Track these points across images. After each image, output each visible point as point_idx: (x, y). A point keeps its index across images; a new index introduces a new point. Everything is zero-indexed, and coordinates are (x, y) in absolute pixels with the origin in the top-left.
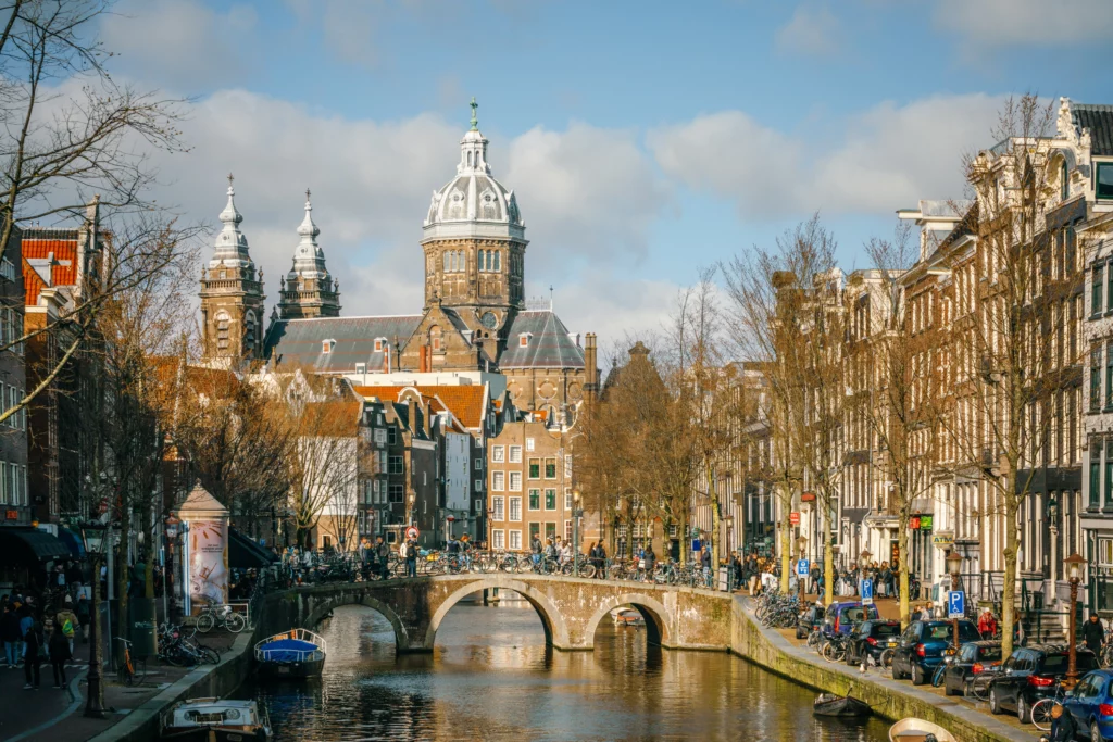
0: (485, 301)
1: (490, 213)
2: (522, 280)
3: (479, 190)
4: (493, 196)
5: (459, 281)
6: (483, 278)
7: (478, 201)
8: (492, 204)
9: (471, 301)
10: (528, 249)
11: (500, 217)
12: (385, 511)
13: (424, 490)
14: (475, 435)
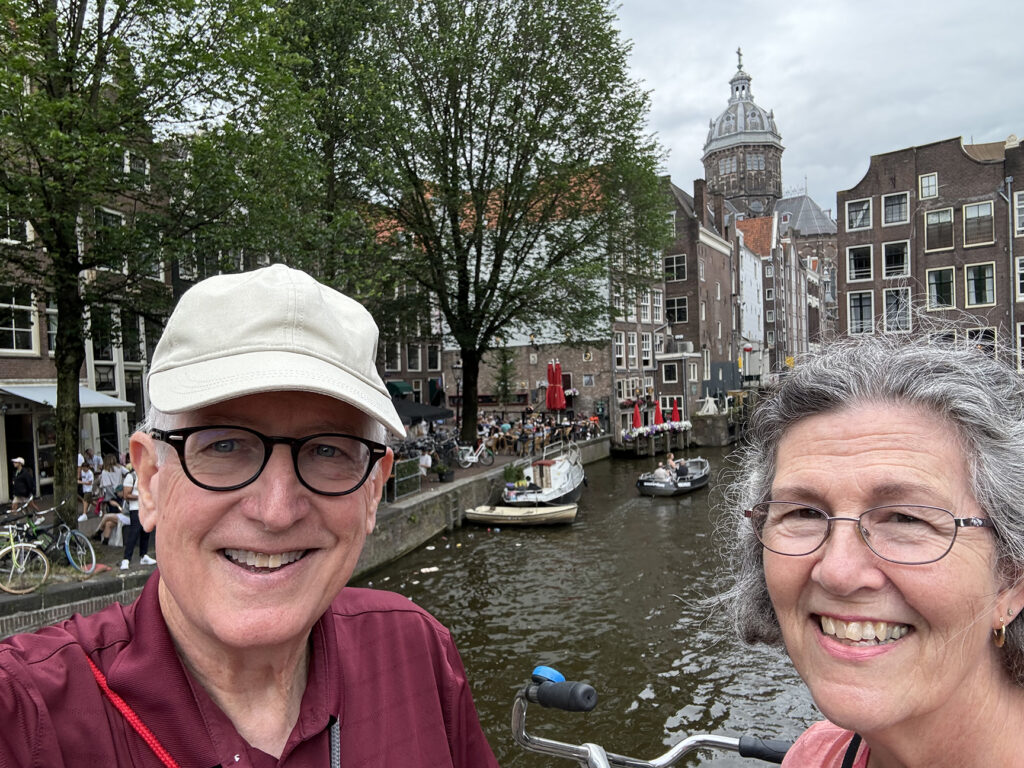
0: (753, 193)
1: (755, 126)
2: (780, 178)
3: (745, 111)
4: (757, 113)
5: (732, 180)
6: (750, 175)
7: (746, 117)
8: (757, 120)
9: (742, 193)
10: (783, 154)
11: (763, 128)
12: (659, 335)
13: (717, 306)
14: (765, 264)
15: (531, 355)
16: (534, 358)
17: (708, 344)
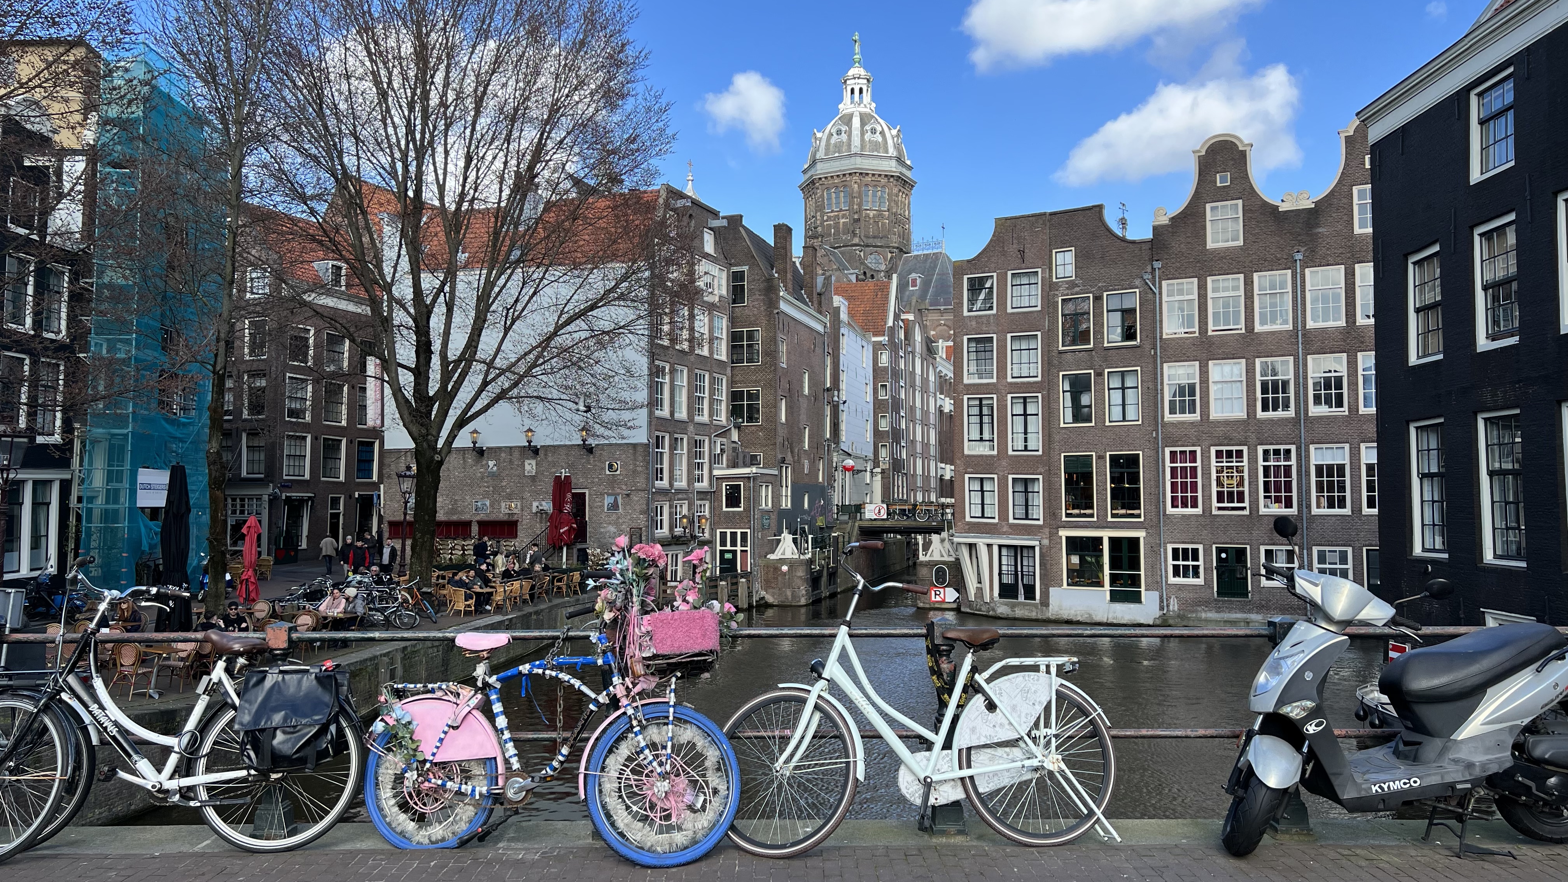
0: (870, 241)
1: (876, 146)
2: (909, 224)
3: (863, 123)
4: (879, 129)
5: (842, 221)
6: (868, 216)
7: (863, 134)
8: (878, 137)
9: (856, 240)
10: (914, 191)
11: (887, 152)
12: (719, 441)
13: (804, 404)
14: (877, 348)
15: (527, 462)
16: (530, 466)
17: (789, 458)
